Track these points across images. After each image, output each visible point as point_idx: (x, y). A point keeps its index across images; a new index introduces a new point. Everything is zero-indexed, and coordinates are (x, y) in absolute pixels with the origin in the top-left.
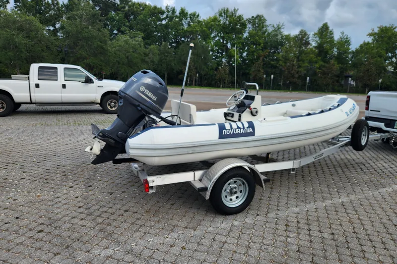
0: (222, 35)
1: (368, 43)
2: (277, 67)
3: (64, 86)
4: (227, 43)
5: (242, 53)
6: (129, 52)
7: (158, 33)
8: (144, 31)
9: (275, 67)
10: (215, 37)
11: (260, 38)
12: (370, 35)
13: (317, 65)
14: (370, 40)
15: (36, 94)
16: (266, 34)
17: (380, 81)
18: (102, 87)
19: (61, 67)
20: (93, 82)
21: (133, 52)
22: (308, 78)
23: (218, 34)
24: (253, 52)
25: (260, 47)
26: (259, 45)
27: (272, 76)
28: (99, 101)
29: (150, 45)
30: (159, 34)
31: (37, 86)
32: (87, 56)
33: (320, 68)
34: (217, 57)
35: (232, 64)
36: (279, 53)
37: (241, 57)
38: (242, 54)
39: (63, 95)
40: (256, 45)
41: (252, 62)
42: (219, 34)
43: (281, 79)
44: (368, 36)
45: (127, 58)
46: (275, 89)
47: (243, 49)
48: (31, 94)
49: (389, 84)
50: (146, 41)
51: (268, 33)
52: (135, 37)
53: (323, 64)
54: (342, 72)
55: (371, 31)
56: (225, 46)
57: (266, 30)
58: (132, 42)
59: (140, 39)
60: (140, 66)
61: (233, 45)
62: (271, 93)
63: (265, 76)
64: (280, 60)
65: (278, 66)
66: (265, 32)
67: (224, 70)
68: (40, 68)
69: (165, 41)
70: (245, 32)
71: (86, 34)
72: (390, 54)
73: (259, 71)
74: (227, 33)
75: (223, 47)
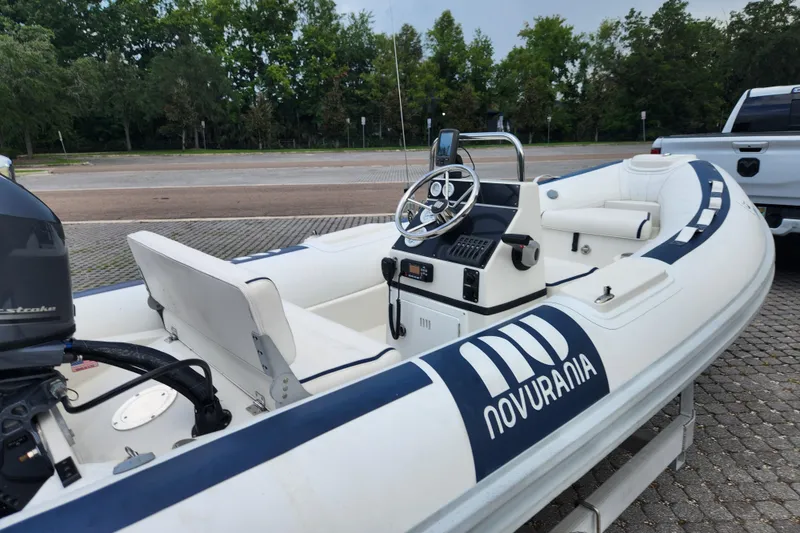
0: (247, 34)
1: (521, 51)
2: (368, 100)
4: (260, 53)
5: (294, 74)
6: (20, 76)
7: (93, 31)
8: (55, 26)
9: (362, 101)
10: (231, 39)
11: (329, 40)
12: (524, 34)
13: (442, 95)
14: (522, 43)
16: (339, 33)
17: (549, 118)
21: (31, 75)
22: (429, 121)
23: (237, 33)
24: (317, 71)
25: (330, 60)
26: (328, 56)
27: (363, 120)
29: (75, 58)
30: (95, 34)
33: (445, 100)
34: (242, 84)
35: (276, 97)
36: (368, 72)
37: (293, 82)
38: (294, 77)
40: (321, 56)
41: (319, 92)
42: (240, 33)
43: (378, 125)
44: (520, 37)
45: (17, 90)
46: (370, 146)
47: (295, 64)
49: (560, 123)
50: (64, 48)
51: (344, 32)
52: (31, 38)
53: (451, 92)
54: (483, 107)
55: (523, 28)
56: (256, 57)
57: (338, 24)
58: (25, 51)
59: (47, 44)
60: (54, 109)
61: (273, 57)
62: (366, 154)
63: (348, 120)
64: (372, 86)
65: (369, 98)
66: (336, 29)
67: (262, 110)
69: (112, 48)
70: (294, 29)
72: (557, 70)
73: (335, 109)
74: (256, 31)
75: (253, 63)
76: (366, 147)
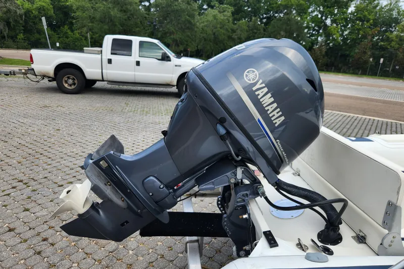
0: (321, 9)
2: (388, 49)
3: (138, 63)
4: (326, 19)
5: (343, 31)
6: (216, 28)
7: (249, 8)
8: (234, 6)
9: (383, 48)
10: (312, 12)
11: (370, 12)
15: (108, 71)
16: (378, 8)
18: (180, 66)
19: (136, 40)
20: (170, 60)
21: (221, 28)
23: (317, 8)
24: (359, 30)
25: (369, 24)
26: (368, 21)
27: (382, 60)
28: (175, 83)
29: (239, 21)
30: (249, 9)
31: (110, 61)
32: (174, 30)
34: (312, 35)
35: (329, 43)
36: (392, 32)
37: (342, 35)
38: (343, 33)
39: (136, 73)
40: (362, 21)
41: (355, 42)
42: (318, 9)
43: (391, 64)
45: (214, 34)
46: (381, 76)
47: (345, 26)
48: (103, 71)
50: (236, 16)
51: (382, 8)
52: (224, 11)
56: (323, 22)
57: (378, 3)
58: (221, 17)
59: (229, 14)
60: (226, 43)
61: (333, 21)
62: (378, 80)
63: (371, 59)
64: (392, 40)
65: (389, 47)
66: (377, 6)
67: (320, 50)
68: (114, 40)
69: (255, 16)
70: (350, 6)
71: (175, 7)
73: (365, 53)
74: (328, 7)
75: (320, 23)
76: (379, 76)
